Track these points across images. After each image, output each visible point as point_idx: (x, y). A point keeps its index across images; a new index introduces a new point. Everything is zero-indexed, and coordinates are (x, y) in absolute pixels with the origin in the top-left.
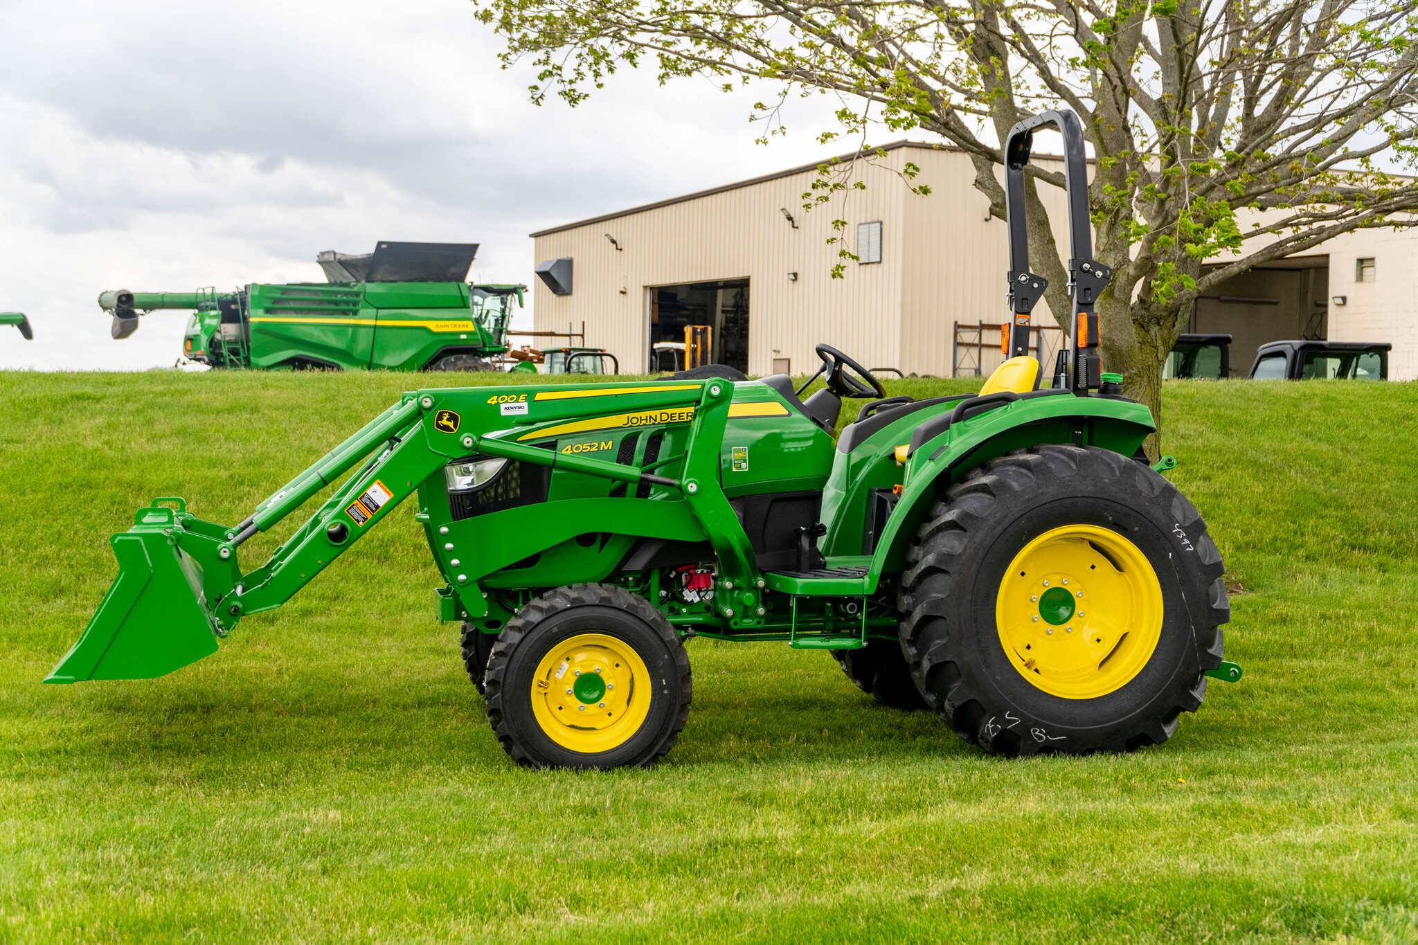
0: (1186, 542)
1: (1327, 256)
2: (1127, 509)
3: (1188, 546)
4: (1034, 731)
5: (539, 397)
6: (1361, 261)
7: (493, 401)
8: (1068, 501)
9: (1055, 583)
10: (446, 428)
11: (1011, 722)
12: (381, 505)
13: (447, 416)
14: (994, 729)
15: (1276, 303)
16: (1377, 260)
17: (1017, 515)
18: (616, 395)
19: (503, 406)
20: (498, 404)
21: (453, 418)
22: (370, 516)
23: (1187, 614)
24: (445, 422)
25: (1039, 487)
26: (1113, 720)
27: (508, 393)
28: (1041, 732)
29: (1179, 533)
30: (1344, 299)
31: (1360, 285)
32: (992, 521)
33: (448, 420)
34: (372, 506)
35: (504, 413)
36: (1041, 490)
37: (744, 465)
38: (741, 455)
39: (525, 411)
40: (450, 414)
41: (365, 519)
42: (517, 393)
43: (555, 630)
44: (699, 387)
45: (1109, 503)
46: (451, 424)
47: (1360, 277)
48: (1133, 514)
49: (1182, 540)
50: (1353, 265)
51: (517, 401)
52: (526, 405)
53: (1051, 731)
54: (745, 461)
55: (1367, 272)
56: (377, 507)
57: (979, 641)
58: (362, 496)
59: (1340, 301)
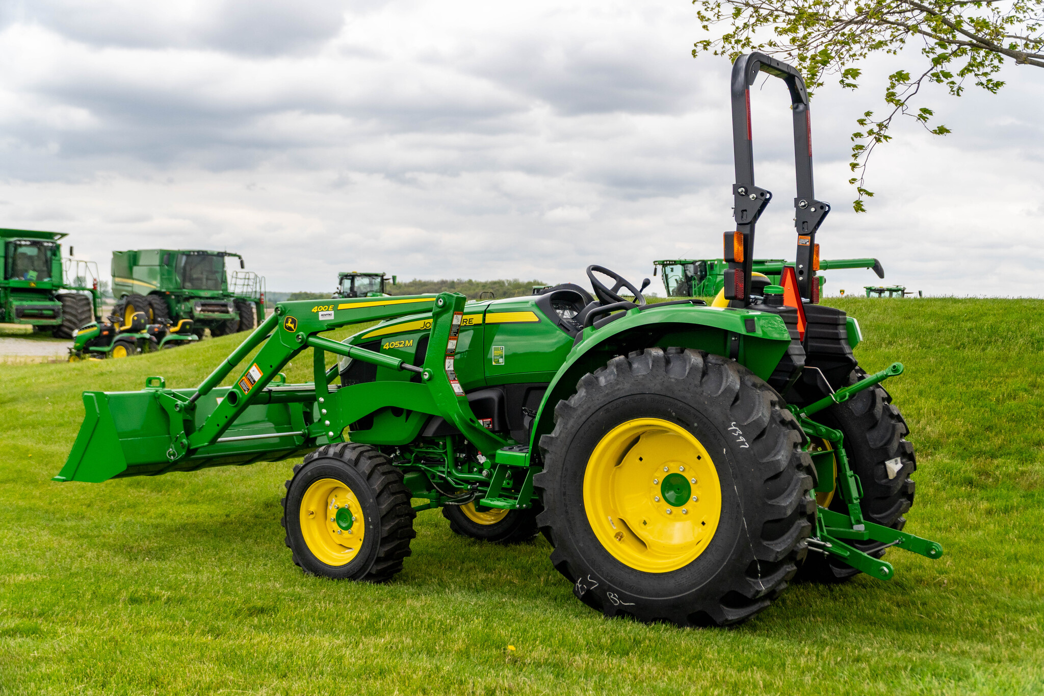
0: (742, 439)
2: (687, 407)
3: (743, 443)
4: (610, 595)
5: (341, 307)
7: (315, 310)
8: (638, 396)
9: (675, 469)
10: (290, 329)
11: (593, 584)
12: (256, 380)
13: (290, 321)
14: (582, 588)
17: (598, 407)
18: (384, 306)
19: (320, 313)
20: (318, 312)
21: (294, 322)
22: (251, 388)
23: (738, 506)
24: (289, 324)
25: (617, 384)
26: (674, 595)
27: (323, 304)
28: (614, 596)
29: (735, 431)
32: (579, 412)
33: (291, 323)
34: (252, 380)
35: (321, 318)
36: (619, 386)
37: (501, 360)
38: (499, 352)
39: (332, 317)
40: (292, 319)
41: (249, 390)
42: (328, 304)
43: (309, 474)
45: (671, 400)
46: (292, 326)
48: (692, 411)
49: (738, 437)
51: (328, 310)
52: (332, 312)
53: (622, 597)
54: (502, 357)
56: (254, 381)
57: (567, 512)
58: (247, 374)
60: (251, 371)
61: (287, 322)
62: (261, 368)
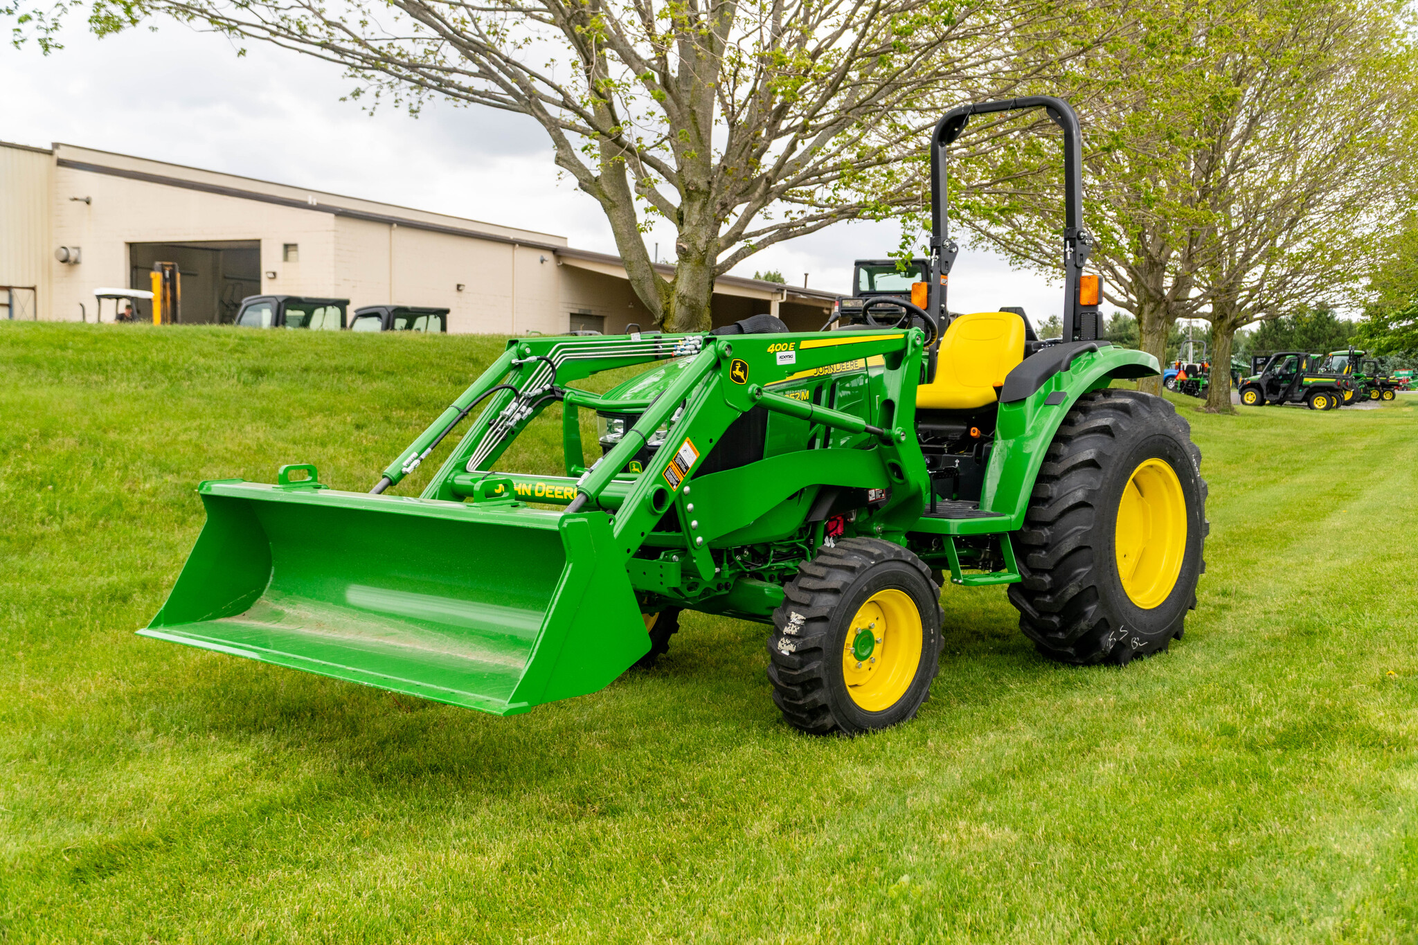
1: (259, 241)
5: (804, 344)
6: (286, 246)
7: (771, 350)
10: (738, 379)
11: (1124, 634)
13: (739, 366)
15: (195, 275)
16: (300, 247)
19: (779, 354)
20: (775, 352)
21: (743, 368)
24: (737, 372)
27: (781, 341)
28: (1136, 640)
30: (274, 274)
31: (286, 264)
32: (1115, 459)
33: (740, 370)
34: (683, 467)
35: (779, 362)
39: (793, 361)
40: (742, 364)
41: (678, 482)
42: (787, 341)
44: (902, 336)
45: (1169, 439)
46: (741, 374)
47: (286, 258)
50: (281, 250)
51: (787, 350)
52: (793, 353)
53: (1141, 639)
55: (292, 254)
56: (687, 468)
59: (272, 275)
60: (681, 451)
61: (734, 368)
62: (697, 446)
